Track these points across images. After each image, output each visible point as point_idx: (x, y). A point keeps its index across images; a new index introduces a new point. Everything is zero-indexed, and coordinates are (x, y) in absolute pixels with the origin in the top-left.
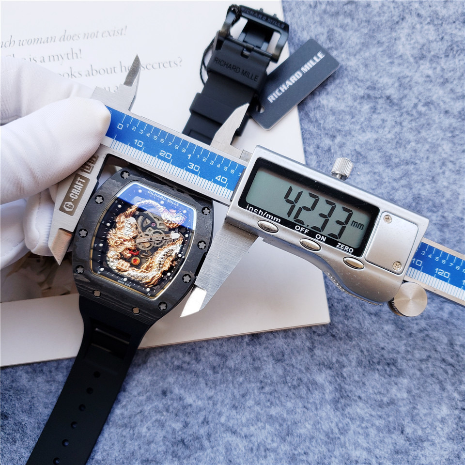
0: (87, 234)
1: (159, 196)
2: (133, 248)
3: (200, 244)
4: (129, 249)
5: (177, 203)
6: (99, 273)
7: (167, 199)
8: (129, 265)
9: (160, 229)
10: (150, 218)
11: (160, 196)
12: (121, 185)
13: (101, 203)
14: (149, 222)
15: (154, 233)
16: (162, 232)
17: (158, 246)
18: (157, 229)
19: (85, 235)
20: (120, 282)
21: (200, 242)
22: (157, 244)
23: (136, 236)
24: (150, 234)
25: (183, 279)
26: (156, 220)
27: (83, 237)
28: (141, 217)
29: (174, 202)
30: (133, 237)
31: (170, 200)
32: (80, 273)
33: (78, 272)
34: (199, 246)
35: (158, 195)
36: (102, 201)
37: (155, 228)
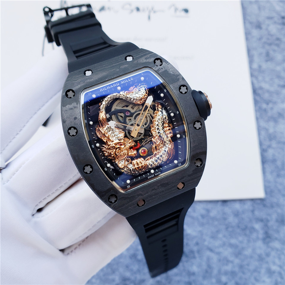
0: (91, 167)
1: (112, 86)
2: (133, 144)
3: (181, 90)
4: (131, 148)
5: (130, 78)
6: (129, 187)
7: (119, 82)
8: (142, 159)
9: (136, 112)
10: (121, 111)
11: (112, 84)
12: (77, 104)
13: (77, 133)
14: (122, 115)
15: (135, 118)
16: (139, 112)
17: (147, 125)
18: (134, 113)
19: (91, 170)
20: (150, 177)
21: (180, 88)
22: (146, 124)
23: (125, 134)
24: (133, 122)
25: (195, 128)
26: (125, 108)
27: (91, 172)
28: (113, 117)
29: (127, 79)
30: (124, 137)
31: (122, 81)
32: (115, 201)
33: (113, 202)
34: (181, 93)
35: (110, 85)
36: (76, 131)
37: (131, 115)
